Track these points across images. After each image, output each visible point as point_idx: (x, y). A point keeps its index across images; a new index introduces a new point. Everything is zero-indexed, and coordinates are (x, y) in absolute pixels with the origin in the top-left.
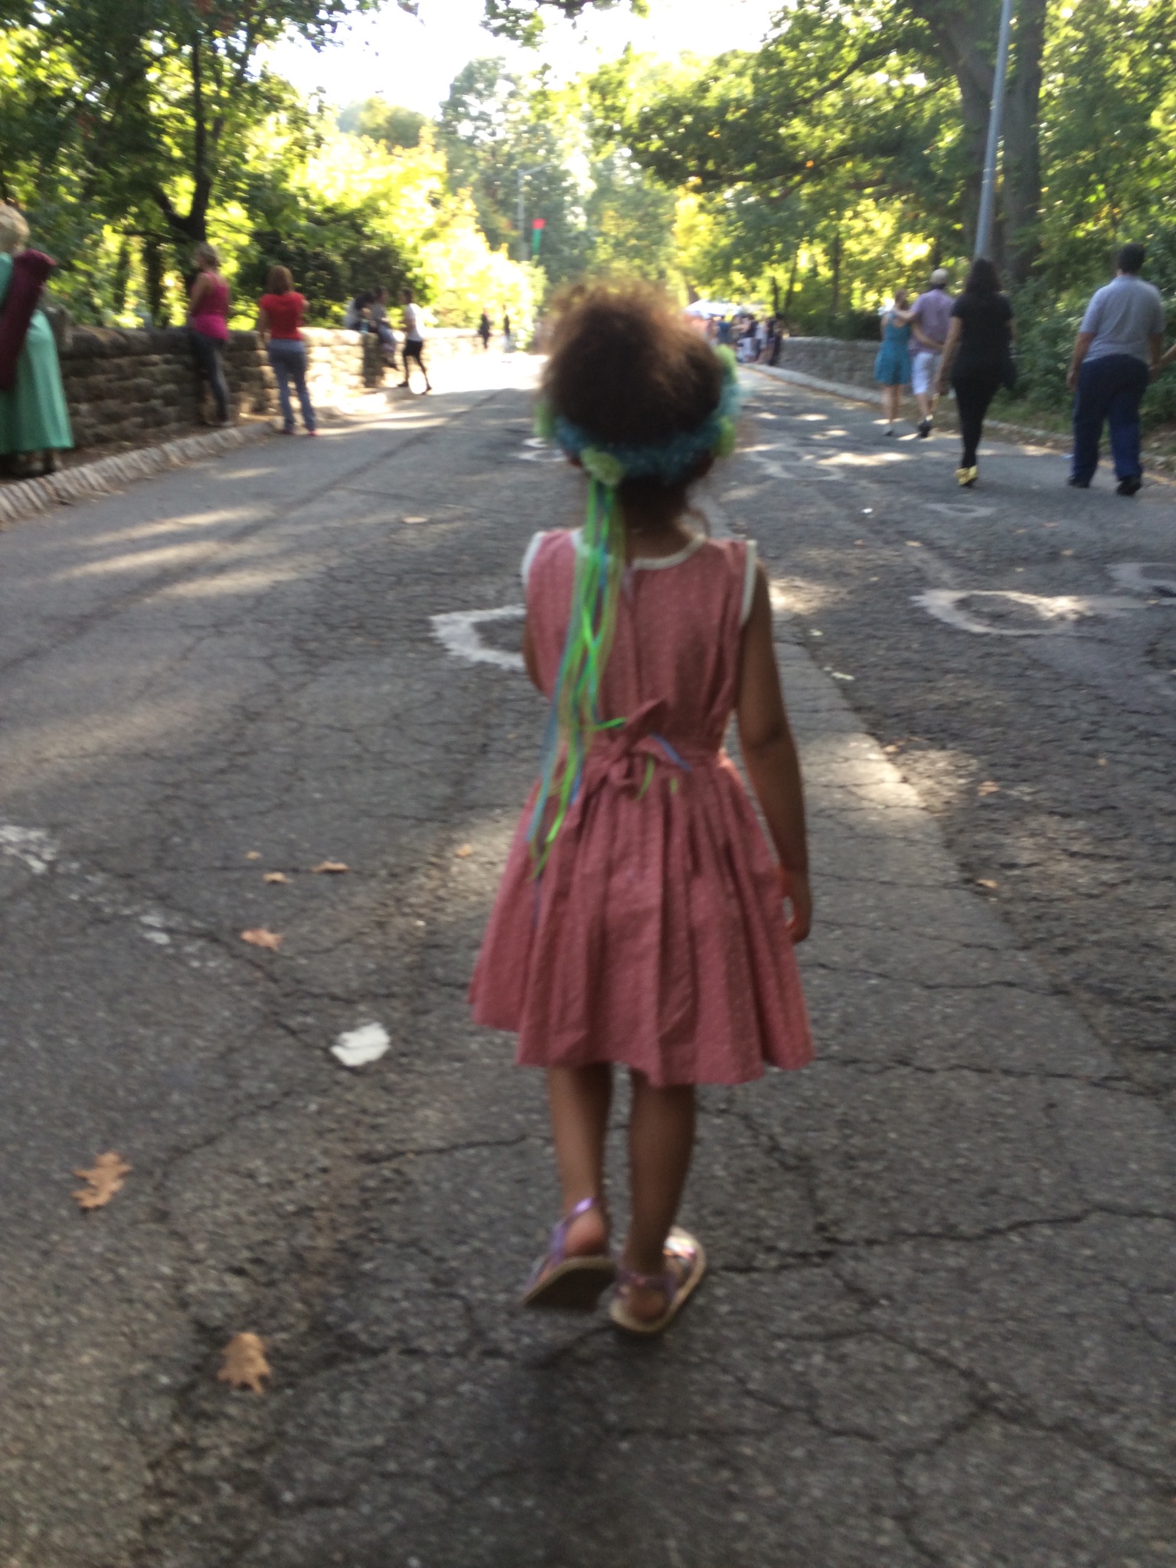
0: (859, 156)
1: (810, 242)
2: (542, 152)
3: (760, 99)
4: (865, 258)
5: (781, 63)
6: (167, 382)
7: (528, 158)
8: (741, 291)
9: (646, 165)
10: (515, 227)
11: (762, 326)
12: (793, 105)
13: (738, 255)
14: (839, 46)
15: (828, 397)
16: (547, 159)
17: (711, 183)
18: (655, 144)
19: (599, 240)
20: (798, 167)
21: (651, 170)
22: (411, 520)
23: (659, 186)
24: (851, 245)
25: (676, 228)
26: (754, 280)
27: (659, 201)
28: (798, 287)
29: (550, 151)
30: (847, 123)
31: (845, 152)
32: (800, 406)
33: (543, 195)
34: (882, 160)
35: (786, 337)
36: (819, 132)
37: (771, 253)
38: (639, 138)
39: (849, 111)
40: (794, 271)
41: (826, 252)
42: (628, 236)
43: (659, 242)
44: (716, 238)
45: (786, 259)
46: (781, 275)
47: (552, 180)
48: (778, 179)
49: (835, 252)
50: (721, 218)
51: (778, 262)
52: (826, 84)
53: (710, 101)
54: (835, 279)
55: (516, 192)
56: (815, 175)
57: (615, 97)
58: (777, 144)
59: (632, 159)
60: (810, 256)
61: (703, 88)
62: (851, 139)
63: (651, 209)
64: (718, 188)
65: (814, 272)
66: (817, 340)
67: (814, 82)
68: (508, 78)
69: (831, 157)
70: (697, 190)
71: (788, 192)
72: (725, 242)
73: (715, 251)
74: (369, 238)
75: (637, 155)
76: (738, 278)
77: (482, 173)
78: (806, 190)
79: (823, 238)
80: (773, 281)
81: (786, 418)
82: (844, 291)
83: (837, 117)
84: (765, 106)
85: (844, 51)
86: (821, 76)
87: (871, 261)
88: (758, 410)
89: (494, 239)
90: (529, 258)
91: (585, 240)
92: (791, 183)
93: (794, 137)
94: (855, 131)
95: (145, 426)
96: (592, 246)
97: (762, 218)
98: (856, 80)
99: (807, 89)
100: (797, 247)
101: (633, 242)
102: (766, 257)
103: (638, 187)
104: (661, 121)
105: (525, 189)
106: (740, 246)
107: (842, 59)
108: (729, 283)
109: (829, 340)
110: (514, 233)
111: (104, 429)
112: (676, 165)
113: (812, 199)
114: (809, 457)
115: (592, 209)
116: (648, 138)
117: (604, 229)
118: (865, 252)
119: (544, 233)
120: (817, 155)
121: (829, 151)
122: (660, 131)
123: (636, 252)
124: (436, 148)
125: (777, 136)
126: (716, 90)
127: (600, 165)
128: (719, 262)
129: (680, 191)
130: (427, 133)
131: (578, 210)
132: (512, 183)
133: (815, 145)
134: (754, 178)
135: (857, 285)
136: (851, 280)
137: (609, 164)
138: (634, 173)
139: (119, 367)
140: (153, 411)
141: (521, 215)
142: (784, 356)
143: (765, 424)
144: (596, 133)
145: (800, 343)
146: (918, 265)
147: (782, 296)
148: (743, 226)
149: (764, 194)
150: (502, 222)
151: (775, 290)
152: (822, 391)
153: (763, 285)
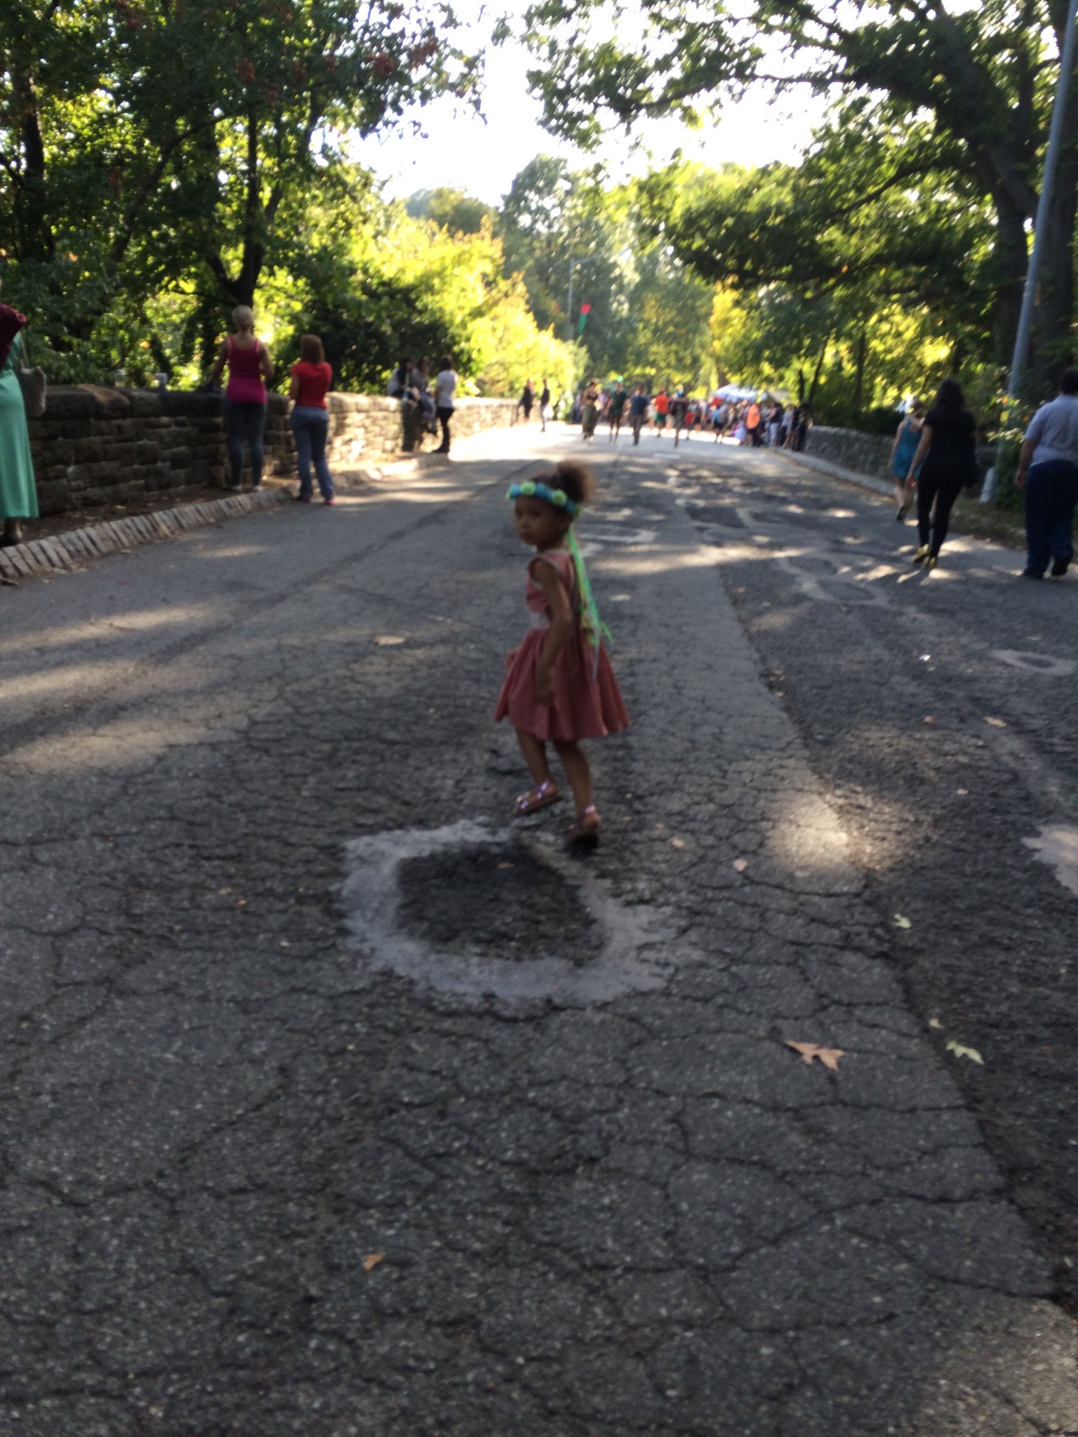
0: (893, 264)
1: (837, 339)
2: (593, 245)
3: (800, 207)
4: (889, 357)
5: (822, 175)
6: (177, 444)
7: (581, 249)
8: (769, 380)
9: (687, 262)
10: (564, 309)
11: (788, 414)
12: (832, 214)
13: (769, 347)
14: (879, 162)
15: (853, 489)
16: (597, 250)
17: (747, 282)
18: (698, 243)
19: (641, 326)
20: (834, 271)
21: (691, 267)
22: (384, 641)
23: (698, 281)
24: (876, 345)
25: (712, 319)
26: (782, 370)
27: (698, 295)
28: (822, 380)
29: (600, 244)
30: (881, 234)
31: (878, 260)
32: (826, 498)
33: (590, 284)
34: (914, 269)
35: (810, 426)
36: (854, 240)
37: (800, 347)
38: (682, 236)
39: (885, 223)
40: (820, 364)
41: (851, 350)
42: (666, 324)
43: (695, 331)
44: (749, 331)
45: (814, 354)
46: (807, 368)
47: (602, 270)
48: (811, 283)
49: (860, 350)
50: (755, 314)
51: (806, 355)
52: (863, 196)
53: (752, 206)
54: (859, 373)
55: (568, 280)
56: (848, 280)
57: (662, 197)
58: (814, 249)
59: (674, 255)
60: (835, 352)
61: (746, 194)
62: (886, 246)
63: (690, 302)
64: (754, 286)
65: (838, 366)
66: (843, 431)
67: (852, 194)
68: (566, 178)
69: (865, 263)
70: (734, 287)
71: (823, 295)
72: (756, 335)
73: (747, 343)
74: (420, 313)
75: (679, 252)
76: (767, 369)
77: (537, 260)
78: (839, 293)
79: (849, 336)
80: (800, 373)
81: (814, 512)
82: (867, 386)
83: (873, 226)
84: (805, 213)
85: (884, 166)
86: (860, 189)
87: (892, 360)
88: (784, 501)
89: (542, 320)
90: (575, 338)
91: (628, 325)
92: (825, 286)
93: (830, 243)
94: (889, 241)
95: (148, 488)
96: (634, 330)
97: (793, 317)
98: (893, 194)
99: (844, 201)
100: (825, 344)
101: (671, 329)
102: (796, 351)
103: (679, 281)
104: (704, 222)
105: (574, 277)
106: (770, 340)
107: (880, 174)
108: (759, 372)
109: (854, 433)
110: (562, 315)
111: (94, 492)
112: (714, 262)
113: (843, 301)
114: (845, 569)
115: (636, 298)
116: (692, 236)
117: (646, 316)
118: (889, 351)
119: (589, 317)
120: (853, 262)
121: (864, 258)
122: (703, 232)
123: (674, 338)
124: (495, 235)
125: (813, 242)
126: (757, 197)
127: (645, 260)
128: (750, 354)
129: (718, 287)
130: (486, 221)
131: (622, 298)
132: (564, 271)
133: (851, 251)
134: (790, 278)
135: (879, 381)
136: (873, 377)
137: (653, 259)
138: (675, 268)
139: (120, 428)
140: (158, 473)
141: (570, 300)
142: (808, 444)
143: (793, 519)
144: (642, 230)
145: (825, 433)
146: (938, 366)
147: (807, 387)
148: (775, 322)
149: (799, 295)
150: (552, 305)
151: (801, 380)
152: (847, 481)
153: (790, 376)
